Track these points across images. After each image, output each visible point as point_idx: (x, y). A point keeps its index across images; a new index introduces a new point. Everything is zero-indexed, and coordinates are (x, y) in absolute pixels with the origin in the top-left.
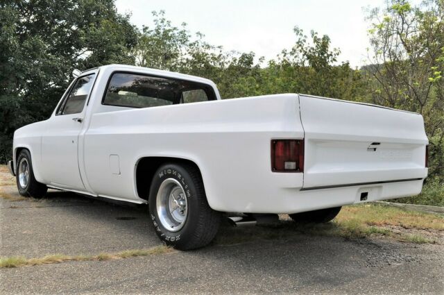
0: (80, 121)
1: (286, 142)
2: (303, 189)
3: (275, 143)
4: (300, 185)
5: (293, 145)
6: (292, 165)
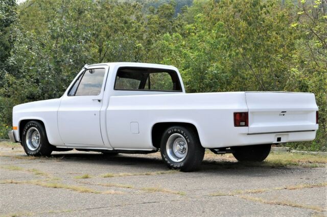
0: (99, 101)
1: (241, 114)
2: (248, 134)
3: (235, 114)
4: (247, 132)
5: (243, 114)
6: (243, 123)
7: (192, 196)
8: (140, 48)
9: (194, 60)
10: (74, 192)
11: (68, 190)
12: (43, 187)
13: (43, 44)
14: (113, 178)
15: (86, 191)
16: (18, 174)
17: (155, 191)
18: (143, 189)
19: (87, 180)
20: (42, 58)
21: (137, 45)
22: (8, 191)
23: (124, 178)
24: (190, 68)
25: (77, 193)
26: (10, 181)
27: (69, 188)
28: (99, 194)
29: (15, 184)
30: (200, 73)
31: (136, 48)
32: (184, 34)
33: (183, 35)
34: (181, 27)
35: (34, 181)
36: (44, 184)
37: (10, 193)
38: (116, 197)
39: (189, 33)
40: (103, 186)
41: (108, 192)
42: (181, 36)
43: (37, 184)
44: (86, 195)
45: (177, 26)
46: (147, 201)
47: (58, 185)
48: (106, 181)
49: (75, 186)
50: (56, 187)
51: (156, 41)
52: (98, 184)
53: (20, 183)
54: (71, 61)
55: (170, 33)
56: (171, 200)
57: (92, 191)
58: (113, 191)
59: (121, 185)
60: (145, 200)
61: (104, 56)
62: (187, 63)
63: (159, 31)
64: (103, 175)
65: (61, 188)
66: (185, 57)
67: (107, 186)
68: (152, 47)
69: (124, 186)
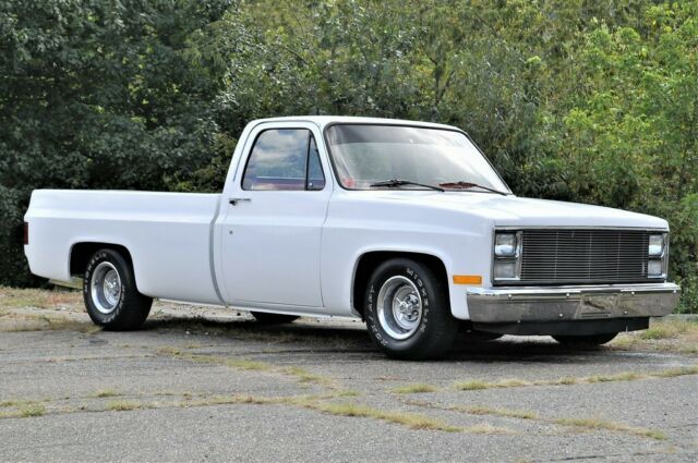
7: (684, 442)
8: (535, 68)
9: (669, 92)
10: (396, 428)
11: (381, 421)
12: (324, 412)
13: (299, 59)
14: (485, 391)
15: (425, 426)
16: (259, 379)
17: (592, 427)
18: (562, 423)
19: (424, 398)
20: (300, 94)
21: (530, 60)
22: (244, 424)
23: (513, 392)
24: (662, 113)
25: (404, 429)
26: (245, 397)
27: (383, 418)
28: (457, 433)
29: (256, 406)
30: (687, 126)
31: (528, 66)
32: (645, 27)
33: (642, 30)
34: (638, 10)
35: (301, 399)
36: (324, 405)
37: (248, 429)
38: (498, 442)
39: (658, 26)
40: (463, 412)
41: (477, 428)
42: (636, 34)
43: (309, 407)
44: (426, 436)
45: (626, 9)
46: (575, 454)
47: (358, 409)
48: (469, 401)
49: (397, 412)
50: (352, 415)
51: (575, 47)
52: (451, 406)
53: (267, 403)
54: (370, 100)
55: (610, 25)
56: (632, 451)
57: (439, 425)
58: (489, 428)
59: (508, 411)
60: (568, 451)
61: (448, 84)
62: (653, 101)
63: (583, 23)
64: (460, 383)
65: (364, 416)
66: (647, 87)
67: (474, 413)
68: (566, 61)
69: (514, 413)
